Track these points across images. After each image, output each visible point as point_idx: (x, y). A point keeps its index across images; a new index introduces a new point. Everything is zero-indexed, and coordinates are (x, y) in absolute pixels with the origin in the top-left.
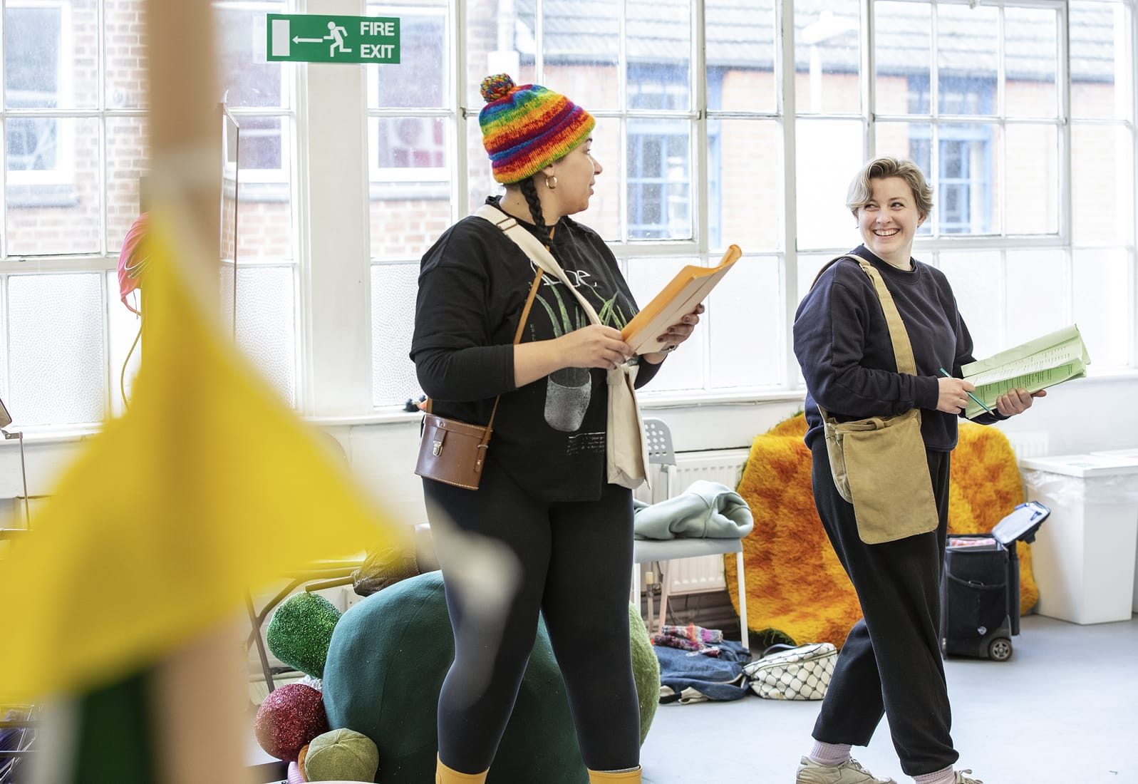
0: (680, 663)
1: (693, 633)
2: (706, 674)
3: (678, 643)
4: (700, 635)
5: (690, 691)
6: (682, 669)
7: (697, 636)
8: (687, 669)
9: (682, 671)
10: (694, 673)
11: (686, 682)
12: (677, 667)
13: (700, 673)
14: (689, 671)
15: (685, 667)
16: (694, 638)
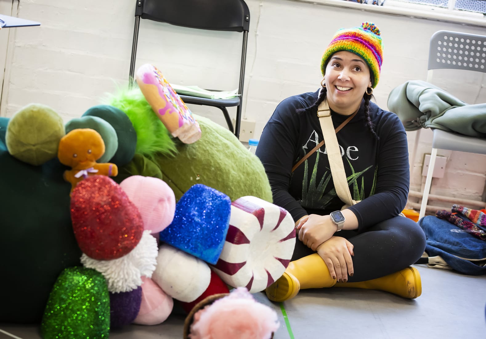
0: (439, 235)
1: (477, 215)
2: (454, 248)
3: (455, 220)
4: (480, 219)
5: (437, 258)
6: (439, 240)
7: (478, 219)
8: (442, 241)
9: (438, 241)
10: (445, 245)
11: (436, 251)
12: (436, 237)
13: (450, 246)
14: (443, 243)
15: (442, 239)
16: (475, 220)
